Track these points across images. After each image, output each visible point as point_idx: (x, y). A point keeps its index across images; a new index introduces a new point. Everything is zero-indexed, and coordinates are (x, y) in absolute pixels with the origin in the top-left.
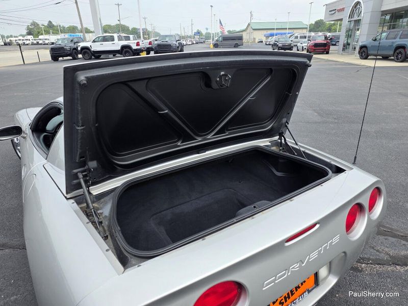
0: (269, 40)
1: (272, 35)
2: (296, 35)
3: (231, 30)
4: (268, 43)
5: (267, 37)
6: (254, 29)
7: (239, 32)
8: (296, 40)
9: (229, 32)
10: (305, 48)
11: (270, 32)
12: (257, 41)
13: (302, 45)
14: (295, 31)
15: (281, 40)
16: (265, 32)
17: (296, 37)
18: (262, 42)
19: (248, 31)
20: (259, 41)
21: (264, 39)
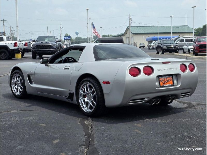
0: (152, 45)
1: (155, 39)
2: (181, 38)
3: (107, 35)
4: (151, 47)
5: (150, 41)
6: (133, 34)
7: (115, 36)
8: (182, 43)
9: (103, 36)
10: (192, 51)
11: (152, 36)
12: (138, 45)
13: (188, 48)
14: (181, 35)
15: (165, 42)
16: (147, 37)
17: (182, 41)
18: (144, 47)
19: (127, 35)
20: (141, 45)
21: (146, 44)
